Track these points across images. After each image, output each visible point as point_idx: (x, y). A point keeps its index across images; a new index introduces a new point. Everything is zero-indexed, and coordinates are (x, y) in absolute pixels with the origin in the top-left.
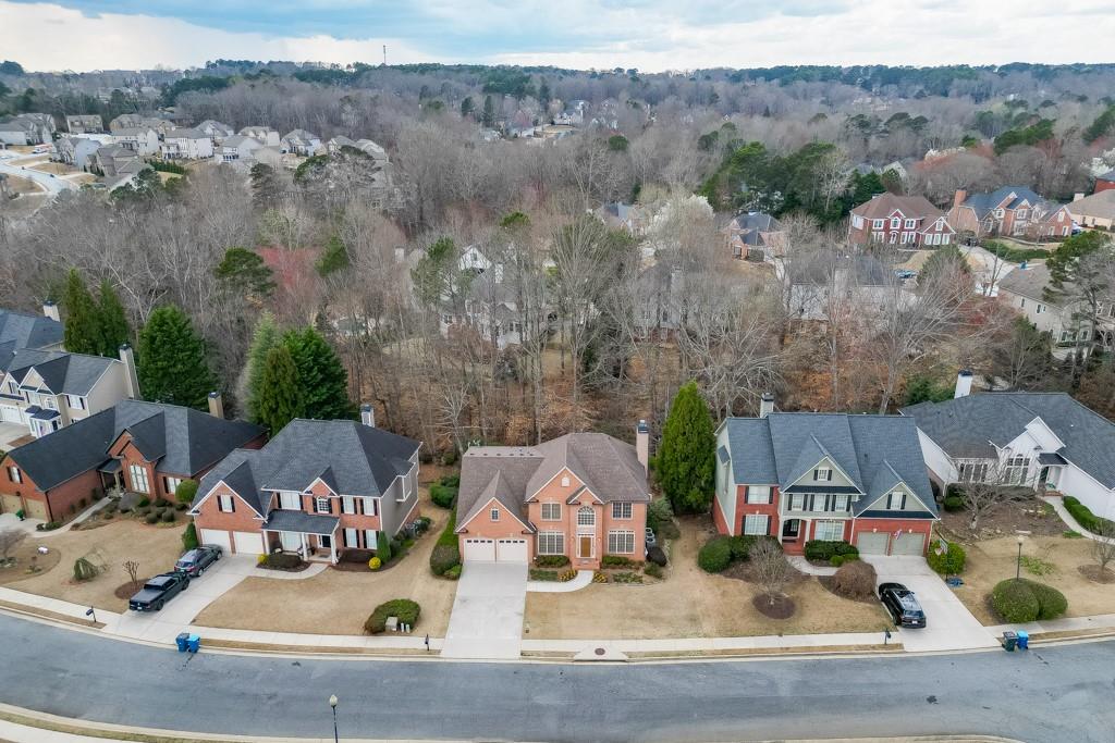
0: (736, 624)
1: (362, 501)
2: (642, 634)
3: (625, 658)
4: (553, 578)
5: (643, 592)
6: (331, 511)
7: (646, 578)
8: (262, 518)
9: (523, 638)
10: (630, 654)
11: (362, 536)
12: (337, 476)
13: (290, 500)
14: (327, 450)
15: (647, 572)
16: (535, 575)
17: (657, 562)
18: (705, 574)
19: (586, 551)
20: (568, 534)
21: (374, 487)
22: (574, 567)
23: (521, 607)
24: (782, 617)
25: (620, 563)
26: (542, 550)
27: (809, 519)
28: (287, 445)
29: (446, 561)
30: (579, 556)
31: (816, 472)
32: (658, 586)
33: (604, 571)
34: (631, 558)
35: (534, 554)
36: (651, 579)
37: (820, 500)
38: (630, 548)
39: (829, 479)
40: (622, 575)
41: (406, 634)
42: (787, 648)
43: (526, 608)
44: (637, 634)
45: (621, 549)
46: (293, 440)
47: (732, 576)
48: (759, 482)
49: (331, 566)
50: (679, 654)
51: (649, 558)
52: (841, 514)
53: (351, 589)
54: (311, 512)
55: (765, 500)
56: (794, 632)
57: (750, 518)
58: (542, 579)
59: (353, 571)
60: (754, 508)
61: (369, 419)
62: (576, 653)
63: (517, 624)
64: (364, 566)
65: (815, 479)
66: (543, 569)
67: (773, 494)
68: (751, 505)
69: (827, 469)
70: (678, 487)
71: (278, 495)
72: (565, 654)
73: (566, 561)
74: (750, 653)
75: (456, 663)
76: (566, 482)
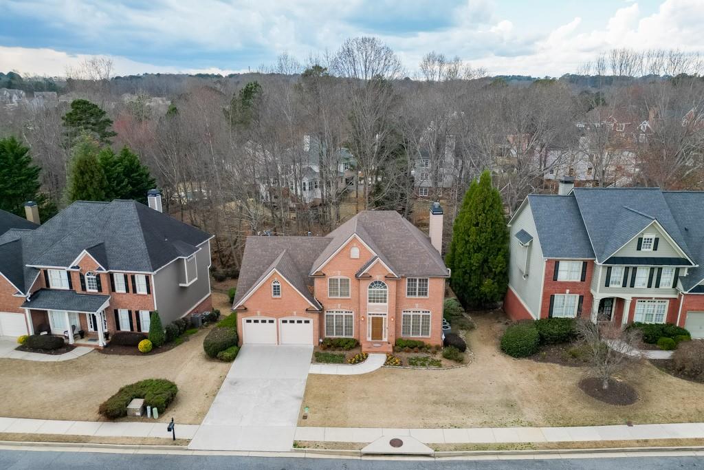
0: (566, 411)
1: (133, 277)
2: (447, 421)
3: (430, 451)
4: (341, 360)
5: (444, 377)
6: (100, 289)
7: (444, 362)
8: (22, 295)
9: (299, 425)
10: (436, 447)
11: (135, 317)
12: (108, 252)
13: (58, 279)
14: (103, 228)
15: (446, 356)
16: (319, 358)
17: (456, 346)
18: (511, 359)
19: (377, 334)
20: (358, 315)
21: (146, 261)
22: (364, 349)
23: (300, 390)
24: (625, 404)
25: (416, 346)
26: (330, 332)
27: (628, 297)
28: (64, 224)
29: (220, 341)
30: (369, 339)
31: (640, 240)
32: (460, 371)
33: (396, 354)
34: (427, 342)
35: (321, 336)
36: (452, 363)
37: (643, 274)
38: (425, 331)
39: (655, 249)
40: (418, 359)
41: (152, 420)
42: (646, 441)
43: (306, 391)
44: (442, 421)
45: (416, 331)
46: (71, 220)
47: (544, 360)
48: (571, 256)
49: (98, 350)
50: (501, 447)
51: (446, 343)
52: (666, 291)
53: (110, 371)
54: (79, 290)
55: (576, 277)
56: (646, 420)
57: (558, 298)
58: (328, 362)
59: (120, 354)
60: (564, 287)
61: (155, 203)
62: (365, 445)
63: (295, 408)
64: (134, 349)
65: (639, 248)
66: (329, 352)
67: (587, 268)
68: (561, 283)
69: (653, 236)
70: (470, 280)
71: (46, 272)
72: (351, 446)
73: (356, 344)
74: (597, 447)
75: (206, 457)
76: (355, 253)
